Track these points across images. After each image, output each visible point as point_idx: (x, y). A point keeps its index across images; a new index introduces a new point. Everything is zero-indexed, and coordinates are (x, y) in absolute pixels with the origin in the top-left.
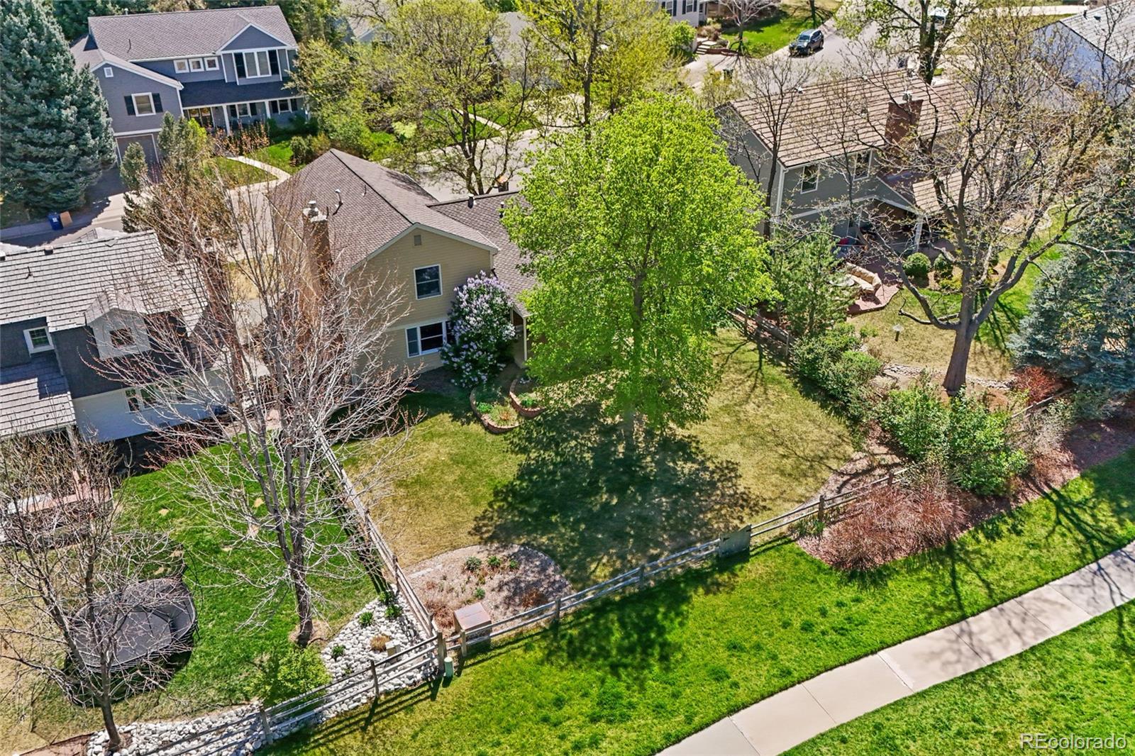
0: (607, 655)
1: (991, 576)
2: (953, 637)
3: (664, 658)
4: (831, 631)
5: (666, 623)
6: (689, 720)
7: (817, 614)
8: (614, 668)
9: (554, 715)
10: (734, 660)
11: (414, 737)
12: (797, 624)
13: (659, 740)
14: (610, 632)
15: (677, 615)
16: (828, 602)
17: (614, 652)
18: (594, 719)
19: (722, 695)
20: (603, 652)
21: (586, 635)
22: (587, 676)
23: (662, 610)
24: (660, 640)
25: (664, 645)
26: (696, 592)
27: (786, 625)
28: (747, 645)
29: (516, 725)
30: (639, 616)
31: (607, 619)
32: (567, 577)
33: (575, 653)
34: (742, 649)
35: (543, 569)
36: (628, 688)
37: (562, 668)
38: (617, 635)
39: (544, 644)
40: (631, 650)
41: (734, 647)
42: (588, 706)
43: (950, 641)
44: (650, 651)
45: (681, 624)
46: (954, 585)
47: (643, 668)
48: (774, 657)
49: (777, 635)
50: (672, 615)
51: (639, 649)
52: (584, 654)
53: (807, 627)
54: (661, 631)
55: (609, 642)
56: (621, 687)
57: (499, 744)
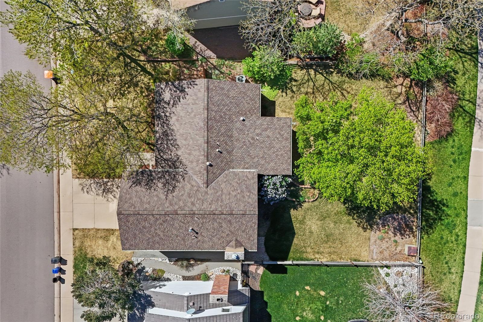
0: (436, 219)
1: (467, 97)
2: (479, 126)
3: (444, 205)
4: (459, 156)
5: (435, 198)
6: (464, 210)
7: (452, 155)
8: (441, 219)
9: (444, 241)
10: (453, 187)
11: (432, 276)
12: (452, 163)
13: (465, 220)
14: (430, 214)
15: (433, 192)
16: (450, 150)
17: (435, 217)
18: (451, 232)
19: (462, 198)
20: (434, 220)
21: (427, 221)
22: (439, 227)
23: (429, 196)
24: (438, 203)
25: (440, 202)
26: (428, 183)
27: (451, 166)
28: (451, 181)
29: (442, 251)
30: (428, 203)
31: (424, 212)
32: (402, 214)
33: (430, 226)
34: (451, 183)
35: (394, 218)
36: (447, 219)
37: (433, 232)
38: (431, 213)
39: (424, 233)
40: (437, 212)
41: (450, 185)
42: (447, 232)
43: (480, 128)
44: (440, 207)
45: (436, 194)
46: (464, 110)
47: (444, 212)
48: (459, 177)
49: (452, 171)
50: (432, 194)
51: (438, 210)
52: (432, 224)
53: (454, 161)
54: (436, 200)
55: (432, 216)
56: (446, 221)
57: (445, 258)
